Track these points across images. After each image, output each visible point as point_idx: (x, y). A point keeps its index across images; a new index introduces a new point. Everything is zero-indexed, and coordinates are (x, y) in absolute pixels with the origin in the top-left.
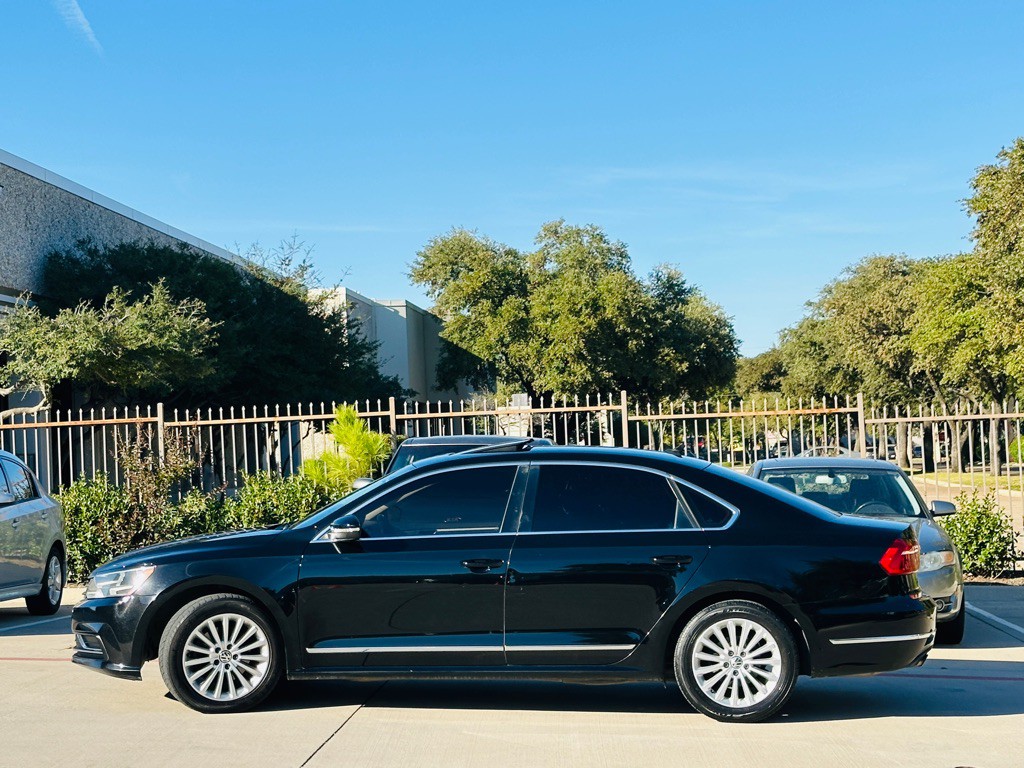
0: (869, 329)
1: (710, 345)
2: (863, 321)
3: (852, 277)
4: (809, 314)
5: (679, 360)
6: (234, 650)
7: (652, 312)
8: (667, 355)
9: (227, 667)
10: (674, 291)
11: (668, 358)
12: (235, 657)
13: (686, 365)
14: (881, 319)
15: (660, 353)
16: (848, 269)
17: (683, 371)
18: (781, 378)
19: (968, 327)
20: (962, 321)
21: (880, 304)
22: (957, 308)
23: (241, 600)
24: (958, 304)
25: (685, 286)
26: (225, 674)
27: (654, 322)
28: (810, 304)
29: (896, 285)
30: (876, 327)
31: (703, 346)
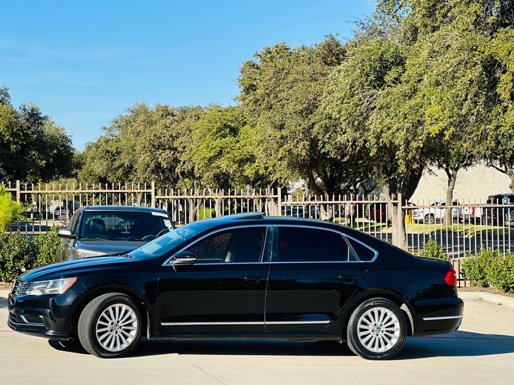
0: (154, 146)
1: (59, 151)
2: (151, 141)
3: (130, 114)
4: (104, 134)
5: (40, 159)
6: (120, 324)
7: (25, 130)
8: (34, 155)
9: (116, 333)
10: (34, 117)
11: (34, 157)
12: (121, 327)
13: (44, 162)
14: (161, 140)
15: (30, 154)
16: (129, 110)
17: (42, 166)
18: (78, 171)
19: (224, 148)
20: (221, 145)
21: (160, 131)
22: (217, 137)
23: (125, 296)
24: (217, 135)
25: (41, 115)
26: (116, 336)
27: (26, 136)
28: (105, 128)
29: (169, 121)
30: (158, 146)
31: (55, 151)
